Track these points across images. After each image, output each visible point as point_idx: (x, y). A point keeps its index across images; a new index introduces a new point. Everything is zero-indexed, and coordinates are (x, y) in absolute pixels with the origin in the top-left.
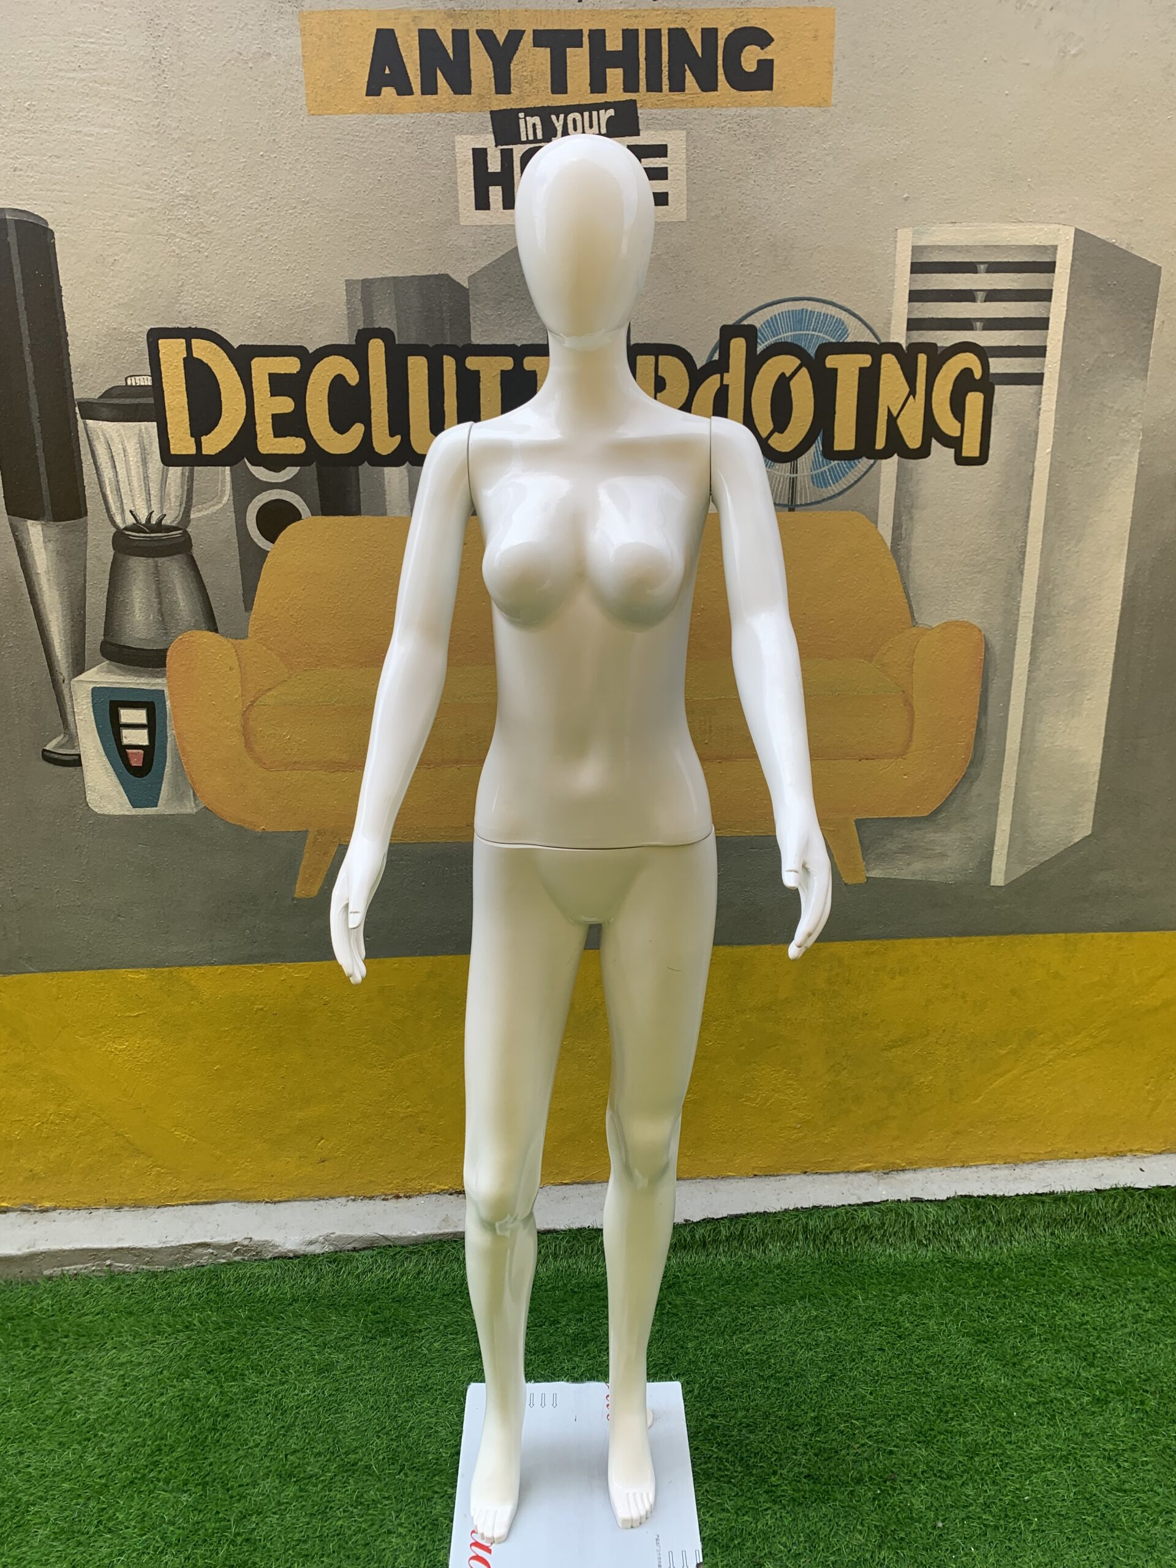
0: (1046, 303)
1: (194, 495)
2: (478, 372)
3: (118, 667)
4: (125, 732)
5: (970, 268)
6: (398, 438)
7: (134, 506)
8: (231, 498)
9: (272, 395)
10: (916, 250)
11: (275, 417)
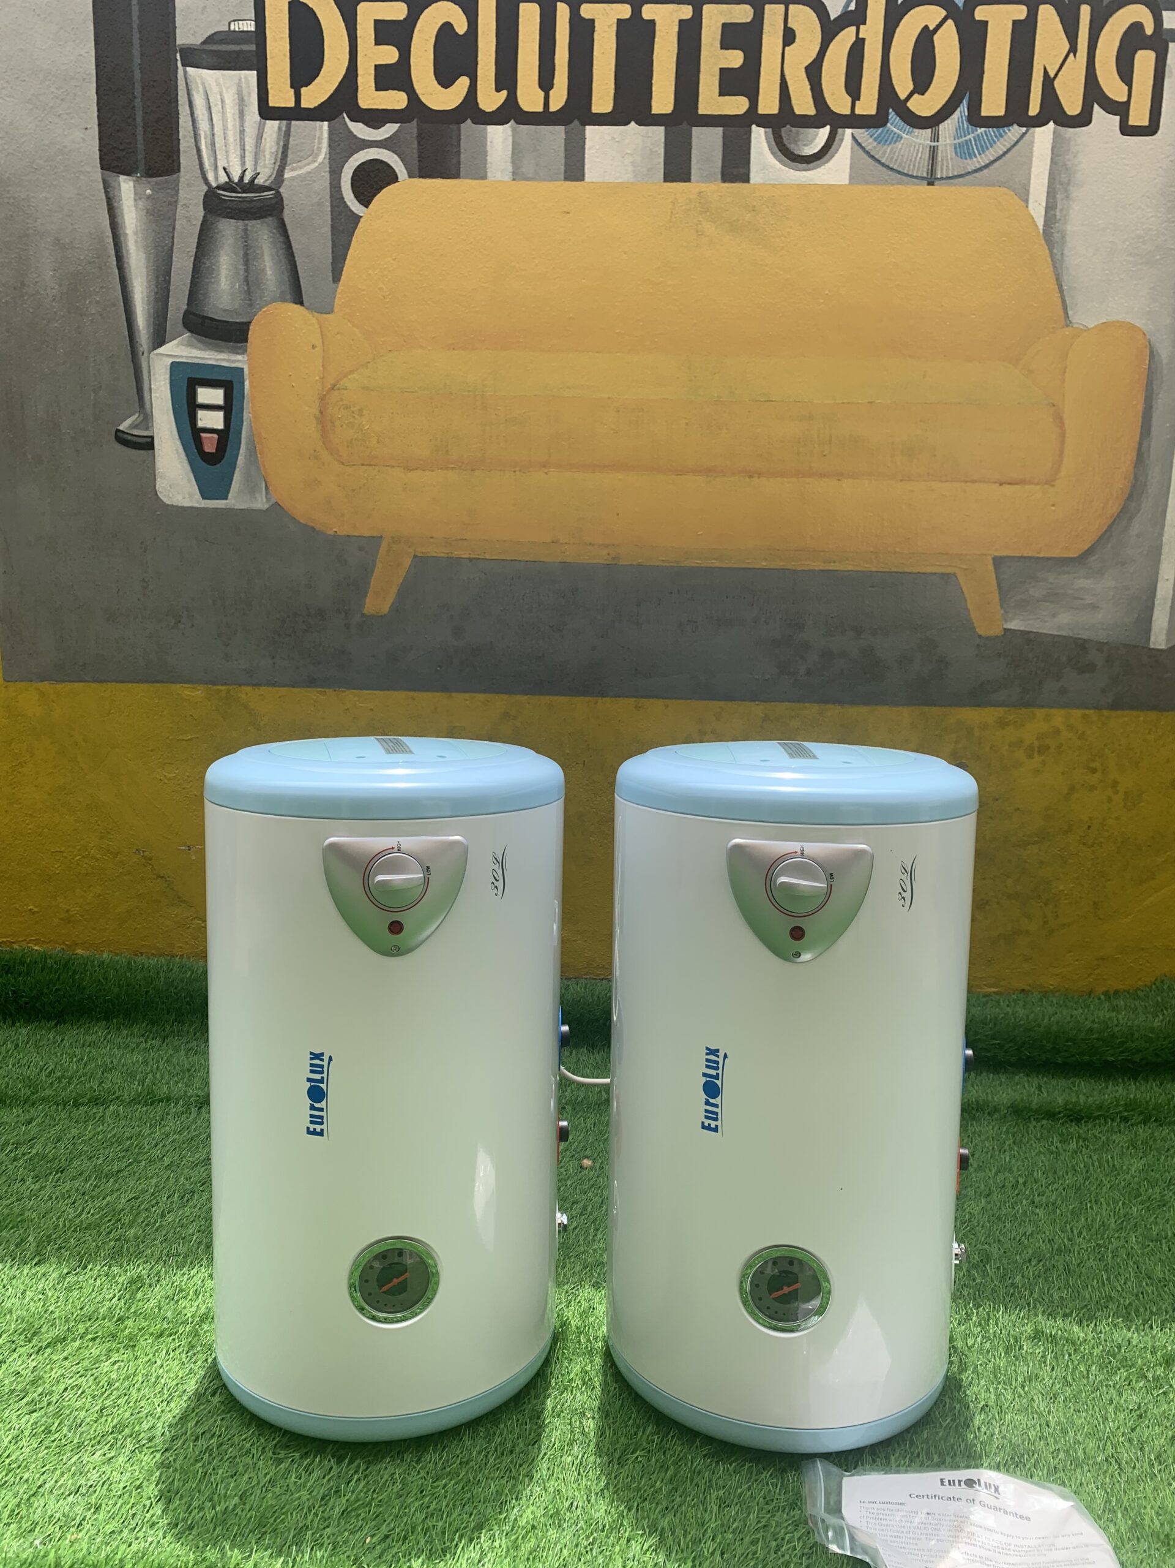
1: (290, 152)
2: (593, 21)
3: (199, 341)
4: (201, 414)
6: (504, 93)
7: (228, 162)
8: (328, 156)
9: (376, 44)
11: (377, 68)
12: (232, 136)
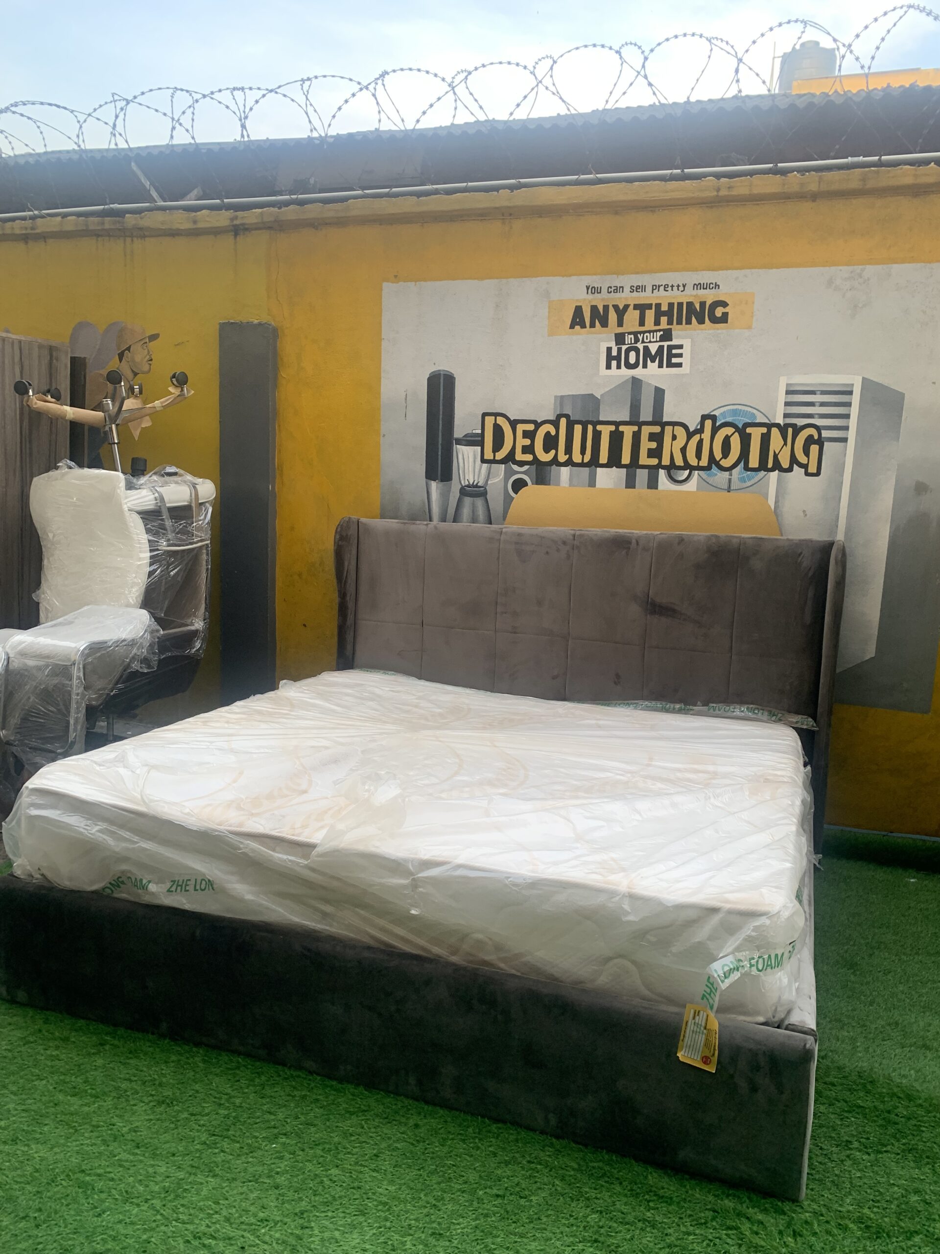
0: (849, 408)
1: (490, 475)
2: (600, 432)
5: (813, 393)
6: (568, 456)
7: (469, 478)
8: (504, 477)
9: (523, 438)
10: (788, 385)
11: (523, 446)
12: (471, 469)
